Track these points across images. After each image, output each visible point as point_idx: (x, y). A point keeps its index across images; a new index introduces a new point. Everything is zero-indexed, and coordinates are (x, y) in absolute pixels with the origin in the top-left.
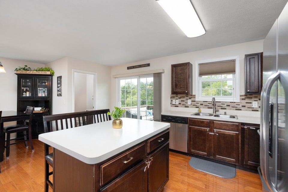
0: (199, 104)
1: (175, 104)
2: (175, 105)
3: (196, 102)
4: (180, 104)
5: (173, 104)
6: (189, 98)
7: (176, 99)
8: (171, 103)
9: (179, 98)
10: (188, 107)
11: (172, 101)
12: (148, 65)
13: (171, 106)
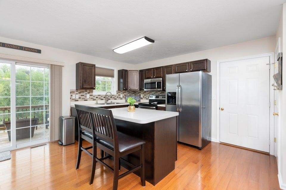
0: (95, 97)
1: (75, 98)
2: (75, 100)
3: (93, 96)
4: (80, 98)
5: (74, 99)
6: (88, 93)
7: (76, 94)
8: (70, 98)
9: (79, 93)
10: (87, 100)
11: (72, 96)
12: (39, 51)
13: (71, 101)
